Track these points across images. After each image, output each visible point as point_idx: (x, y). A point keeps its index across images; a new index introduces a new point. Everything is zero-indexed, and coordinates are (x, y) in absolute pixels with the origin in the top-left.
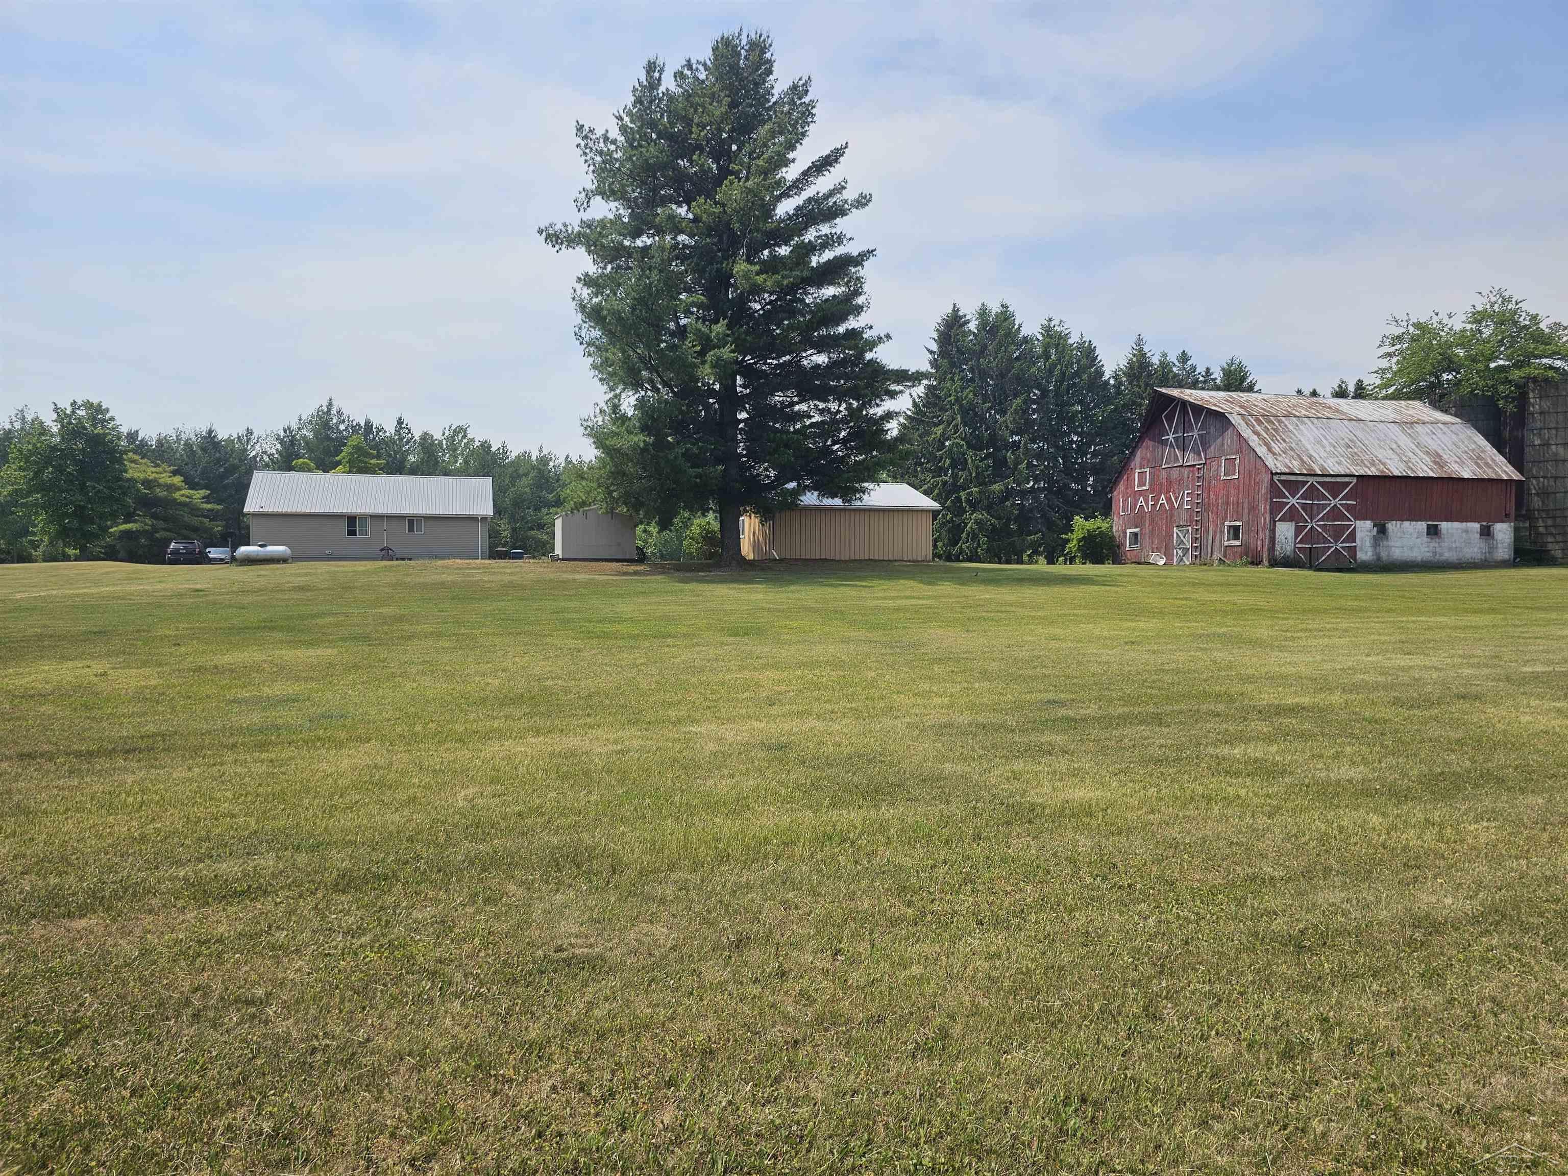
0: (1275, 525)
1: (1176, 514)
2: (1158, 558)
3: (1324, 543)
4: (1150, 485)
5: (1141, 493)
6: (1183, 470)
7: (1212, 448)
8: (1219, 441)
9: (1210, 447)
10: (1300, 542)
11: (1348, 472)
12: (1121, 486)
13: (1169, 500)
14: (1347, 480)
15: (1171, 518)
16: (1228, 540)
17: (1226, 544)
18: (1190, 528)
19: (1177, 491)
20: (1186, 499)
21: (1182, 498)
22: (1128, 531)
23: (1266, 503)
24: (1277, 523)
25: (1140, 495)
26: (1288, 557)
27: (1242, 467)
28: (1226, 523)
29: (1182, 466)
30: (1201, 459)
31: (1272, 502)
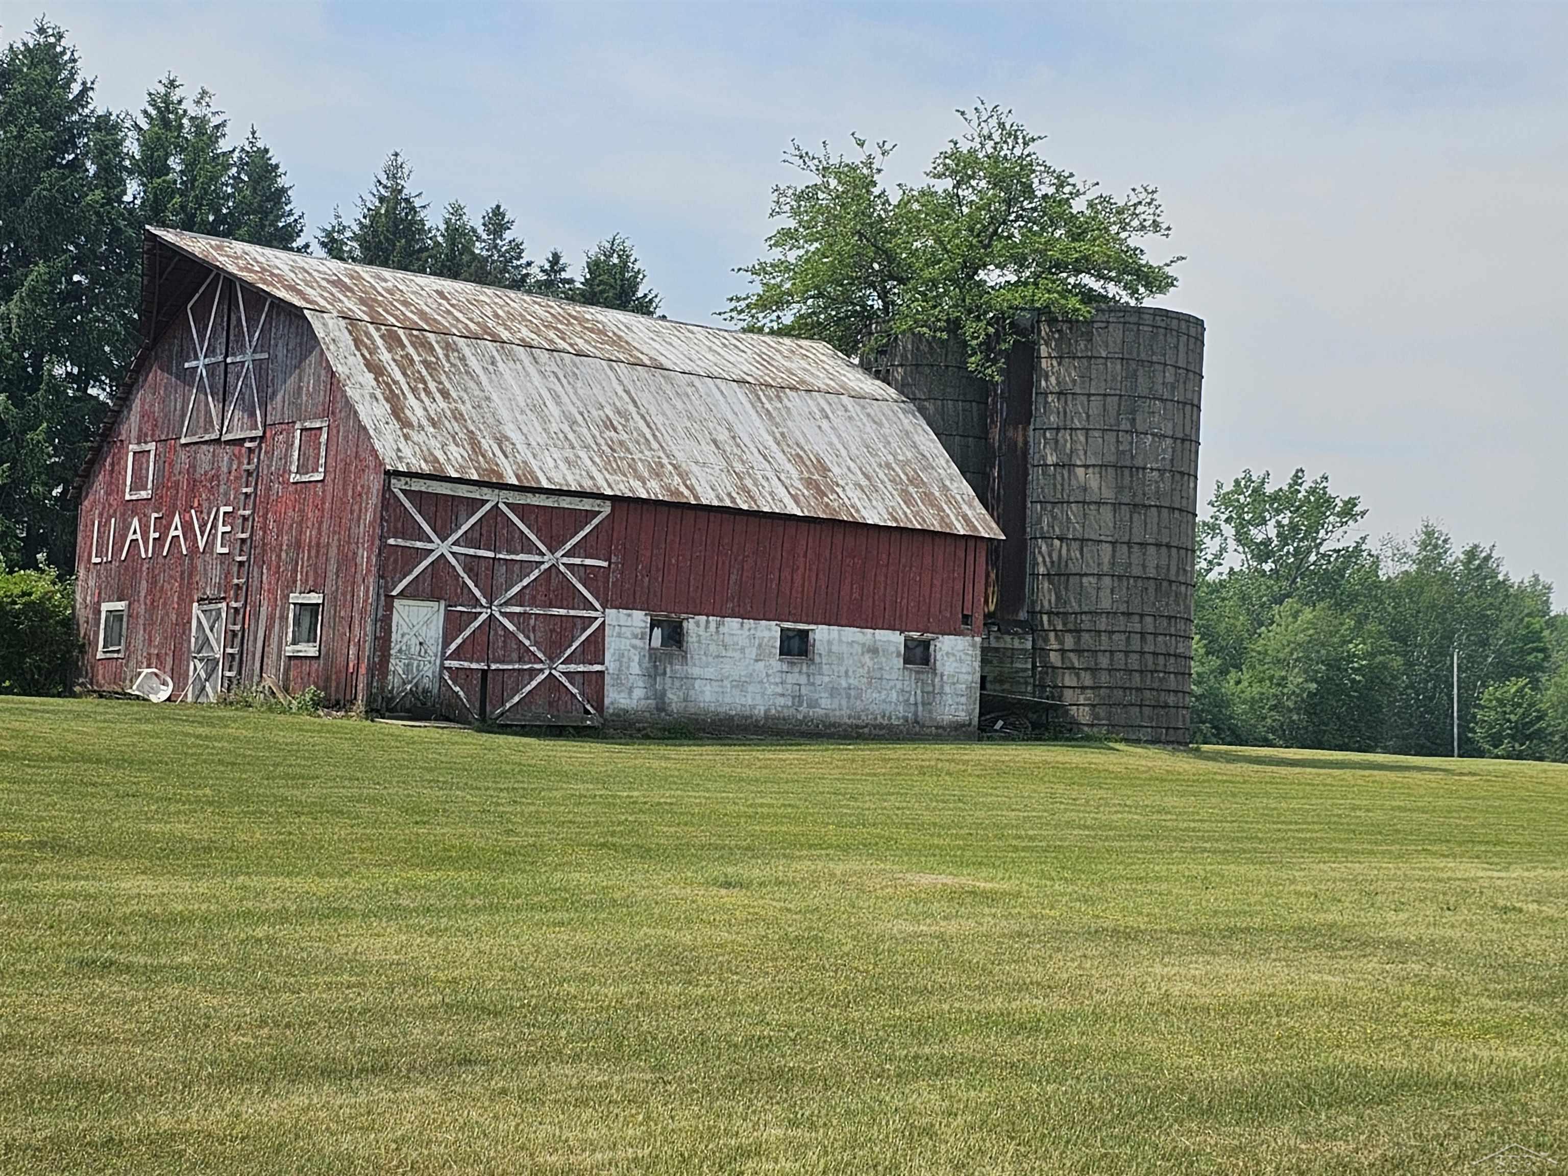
0: (389, 607)
1: (199, 563)
2: (155, 682)
3: (520, 660)
4: (155, 488)
5: (135, 507)
6: (220, 451)
7: (279, 397)
8: (292, 381)
9: (274, 394)
10: (456, 655)
11: (588, 485)
12: (99, 488)
13: (187, 527)
14: (586, 505)
15: (191, 575)
16: (294, 642)
17: (289, 650)
18: (224, 605)
19: (205, 505)
20: (221, 529)
21: (214, 526)
22: (105, 607)
23: (370, 550)
24: (397, 603)
25: (134, 513)
26: (426, 691)
27: (333, 449)
28: (294, 598)
29: (217, 441)
30: (256, 428)
31: (384, 546)
